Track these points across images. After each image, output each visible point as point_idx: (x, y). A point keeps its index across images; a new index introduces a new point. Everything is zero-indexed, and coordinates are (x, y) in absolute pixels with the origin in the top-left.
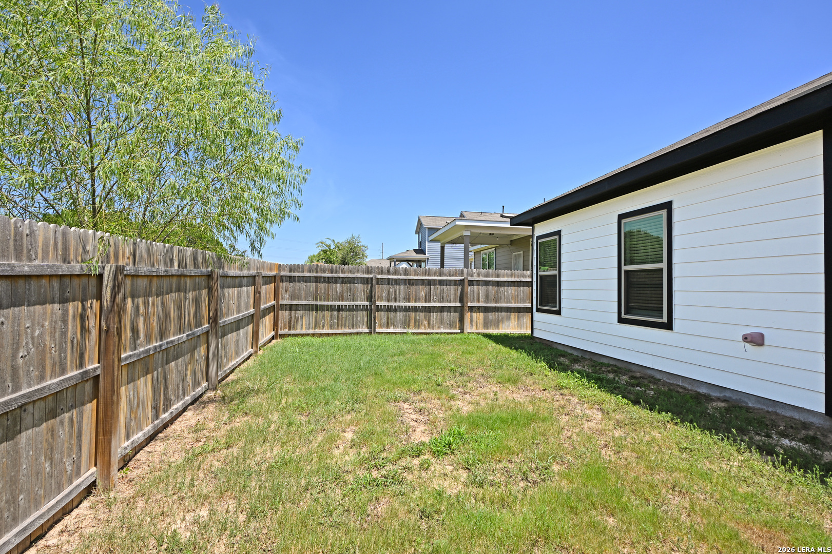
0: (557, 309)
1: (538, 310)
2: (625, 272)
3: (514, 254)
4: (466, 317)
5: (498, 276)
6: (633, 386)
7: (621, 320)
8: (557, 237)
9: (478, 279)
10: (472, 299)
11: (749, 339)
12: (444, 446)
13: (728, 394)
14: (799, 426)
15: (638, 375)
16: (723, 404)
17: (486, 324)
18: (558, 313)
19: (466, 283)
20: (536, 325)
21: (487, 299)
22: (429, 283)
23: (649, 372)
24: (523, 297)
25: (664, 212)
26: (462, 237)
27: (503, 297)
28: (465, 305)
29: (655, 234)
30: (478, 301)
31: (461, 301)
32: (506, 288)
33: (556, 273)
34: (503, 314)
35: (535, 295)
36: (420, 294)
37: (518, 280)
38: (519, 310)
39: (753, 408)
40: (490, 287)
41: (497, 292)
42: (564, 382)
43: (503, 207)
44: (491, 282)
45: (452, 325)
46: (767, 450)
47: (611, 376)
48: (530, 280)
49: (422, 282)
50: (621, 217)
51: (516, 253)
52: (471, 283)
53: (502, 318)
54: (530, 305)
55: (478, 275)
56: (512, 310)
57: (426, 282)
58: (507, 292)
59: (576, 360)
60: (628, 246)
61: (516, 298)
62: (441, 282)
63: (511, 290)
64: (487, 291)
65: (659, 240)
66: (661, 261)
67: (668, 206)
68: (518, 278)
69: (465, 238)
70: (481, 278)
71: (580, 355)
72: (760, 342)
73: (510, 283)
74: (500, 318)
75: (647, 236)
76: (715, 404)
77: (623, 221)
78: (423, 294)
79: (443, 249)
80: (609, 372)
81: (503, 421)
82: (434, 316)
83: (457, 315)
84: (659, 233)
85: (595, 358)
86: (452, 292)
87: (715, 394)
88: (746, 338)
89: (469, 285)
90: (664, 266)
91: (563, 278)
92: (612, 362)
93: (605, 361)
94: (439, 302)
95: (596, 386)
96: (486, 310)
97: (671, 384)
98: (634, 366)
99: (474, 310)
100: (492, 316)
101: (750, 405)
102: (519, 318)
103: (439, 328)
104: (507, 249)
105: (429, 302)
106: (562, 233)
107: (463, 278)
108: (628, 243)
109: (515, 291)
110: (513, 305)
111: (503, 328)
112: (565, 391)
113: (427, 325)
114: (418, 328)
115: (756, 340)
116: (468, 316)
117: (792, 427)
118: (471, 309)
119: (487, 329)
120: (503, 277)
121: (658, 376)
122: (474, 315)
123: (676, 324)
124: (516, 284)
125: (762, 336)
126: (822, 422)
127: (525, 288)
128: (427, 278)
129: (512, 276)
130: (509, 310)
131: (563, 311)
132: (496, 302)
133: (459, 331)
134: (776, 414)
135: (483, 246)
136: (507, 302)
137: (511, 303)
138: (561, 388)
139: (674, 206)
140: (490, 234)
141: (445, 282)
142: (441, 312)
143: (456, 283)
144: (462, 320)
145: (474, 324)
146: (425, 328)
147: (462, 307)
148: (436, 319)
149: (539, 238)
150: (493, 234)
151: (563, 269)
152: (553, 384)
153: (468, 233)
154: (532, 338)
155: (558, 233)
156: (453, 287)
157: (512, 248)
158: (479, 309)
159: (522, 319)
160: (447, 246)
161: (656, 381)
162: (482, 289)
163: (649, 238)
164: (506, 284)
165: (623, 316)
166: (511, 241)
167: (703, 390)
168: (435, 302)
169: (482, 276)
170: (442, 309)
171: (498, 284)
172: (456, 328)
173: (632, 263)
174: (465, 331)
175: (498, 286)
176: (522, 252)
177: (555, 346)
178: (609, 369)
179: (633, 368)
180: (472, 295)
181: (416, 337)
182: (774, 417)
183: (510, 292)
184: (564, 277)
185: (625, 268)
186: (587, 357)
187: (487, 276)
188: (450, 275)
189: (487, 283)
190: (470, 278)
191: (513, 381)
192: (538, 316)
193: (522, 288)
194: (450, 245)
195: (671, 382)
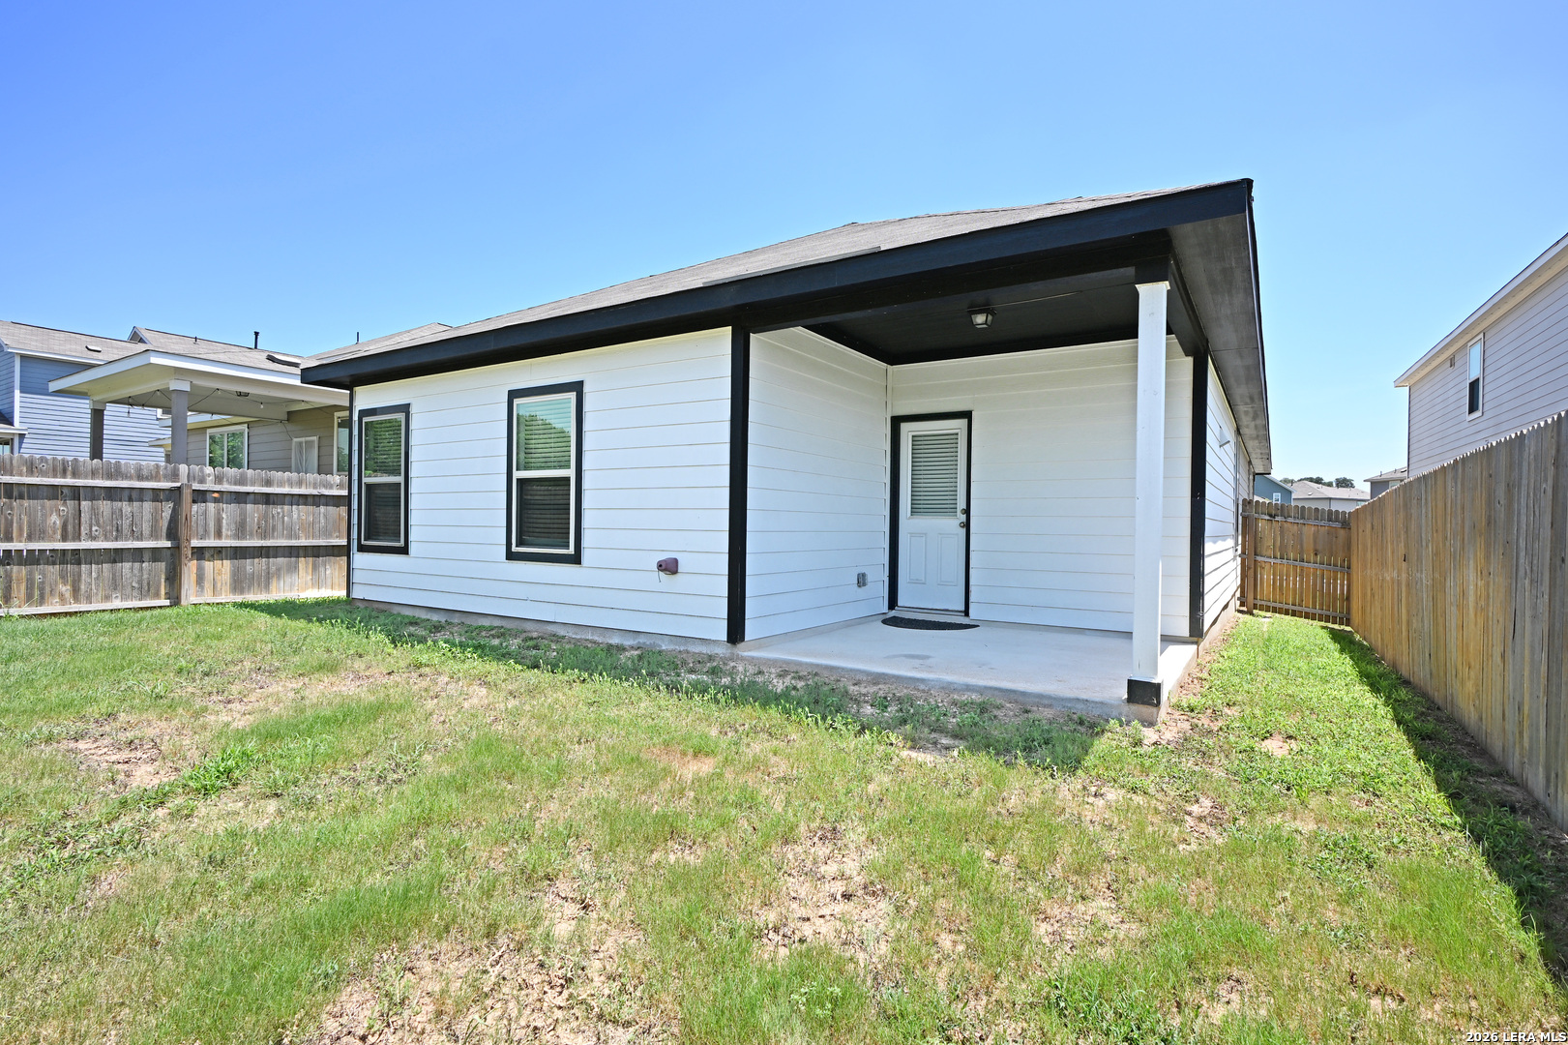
0: (402, 543)
1: (362, 549)
2: (519, 480)
3: (295, 440)
4: (185, 570)
5: (268, 483)
6: (528, 648)
7: (511, 556)
8: (401, 417)
9: (218, 488)
10: (201, 531)
11: (663, 567)
12: (218, 777)
13: (642, 640)
14: (706, 660)
15: (535, 635)
16: (636, 653)
17: (238, 584)
18: (404, 551)
19: (187, 496)
20: (357, 577)
21: (241, 530)
22: (76, 493)
23: (551, 628)
24: (328, 527)
25: (573, 396)
26: (166, 393)
27: (280, 527)
28: (184, 544)
29: (558, 424)
30: (219, 534)
31: (172, 533)
32: (286, 507)
33: (400, 479)
34: (280, 560)
35: (355, 520)
36: (44, 521)
37: (315, 492)
38: (315, 552)
39: (667, 651)
40: (249, 507)
41: (265, 517)
42: (424, 658)
43: (257, 334)
44: (252, 497)
45: (146, 589)
46: (673, 688)
47: (496, 642)
48: (345, 493)
49: (54, 492)
50: (513, 394)
51: (303, 439)
52: (200, 496)
53: (279, 570)
54: (344, 542)
55: (219, 479)
56: (301, 552)
57: (65, 491)
58: (291, 517)
59: (437, 628)
60: (522, 441)
61: (309, 529)
62: (111, 494)
63: (298, 512)
64: (243, 514)
65: (563, 435)
66: (569, 467)
67: (577, 387)
68: (315, 487)
69: (174, 396)
70: (226, 487)
71: (443, 620)
72: (674, 569)
73: (295, 499)
74: (273, 569)
75: (547, 427)
76: (628, 654)
77: (516, 401)
78: (55, 519)
79: (98, 416)
80: (494, 636)
81: (326, 721)
82: (89, 573)
83: (162, 566)
84: (566, 425)
85: (469, 621)
86: (147, 516)
87: (628, 642)
88: (660, 566)
89: (194, 502)
90: (571, 473)
91: (413, 489)
92: (497, 623)
93: (486, 622)
94: (106, 539)
95: (475, 655)
96: (238, 553)
97: (578, 640)
98: (529, 623)
99: (207, 555)
100: (251, 566)
101: (664, 648)
102: (315, 568)
103: (107, 598)
104: (279, 428)
105: (78, 538)
106: (413, 410)
107: (178, 484)
108: (522, 435)
109: (307, 514)
110: (303, 542)
111: (278, 589)
112: (424, 670)
113: (68, 595)
114: (42, 601)
115: (669, 567)
116: (190, 568)
117: (699, 662)
118: (200, 553)
119: (242, 592)
120: (281, 484)
121: (562, 632)
122: (208, 565)
123: (587, 556)
124: (310, 500)
125: (676, 561)
126: (724, 651)
127: (330, 508)
128: (69, 481)
129: (300, 483)
130: (294, 552)
131: (413, 548)
132: (264, 536)
133: (167, 602)
134: (688, 652)
135: (215, 417)
136: (290, 537)
137: (298, 537)
138: (419, 666)
139: (586, 389)
140: (240, 394)
141: (126, 493)
142: (115, 562)
143: (156, 495)
144: (174, 578)
145: (208, 585)
146: (63, 600)
147: (176, 549)
148: (97, 578)
149: (363, 413)
150: (247, 395)
151: (412, 473)
152: (402, 664)
153: (186, 387)
154: (350, 601)
155: (405, 409)
156: (148, 506)
157: (290, 427)
158: (219, 553)
159: (322, 569)
160: (111, 411)
161: (557, 638)
162: (229, 511)
163: (553, 431)
164: (287, 499)
165: (514, 549)
166: (288, 412)
167: (615, 640)
168: (94, 538)
169: (230, 483)
170: (116, 556)
171: (268, 499)
172: (157, 595)
173: (527, 468)
174: (183, 602)
175: (267, 503)
176: (315, 438)
177: (396, 610)
178: (493, 632)
179: (528, 626)
180: (201, 523)
181: (33, 623)
182: (684, 656)
183: (295, 516)
184: (415, 487)
185: (517, 474)
186: (456, 621)
187: (242, 481)
188: (140, 478)
189: (240, 498)
190: (196, 486)
191: (329, 667)
192: (360, 559)
193: (322, 509)
194: (125, 408)
195: (578, 637)
